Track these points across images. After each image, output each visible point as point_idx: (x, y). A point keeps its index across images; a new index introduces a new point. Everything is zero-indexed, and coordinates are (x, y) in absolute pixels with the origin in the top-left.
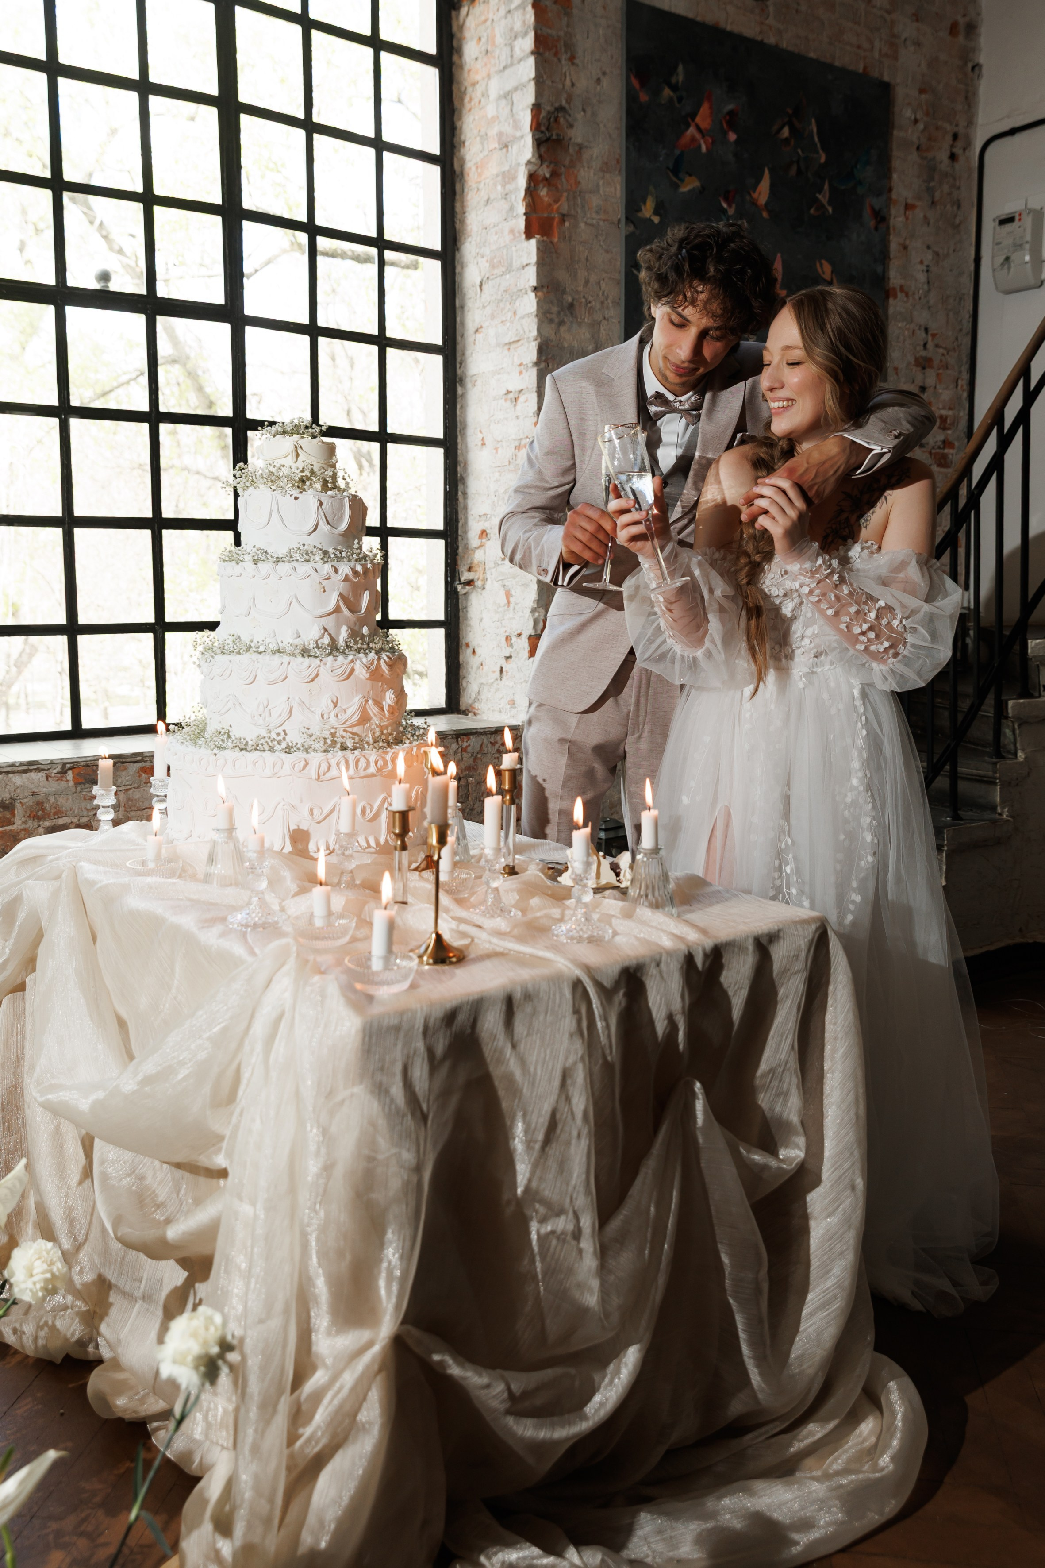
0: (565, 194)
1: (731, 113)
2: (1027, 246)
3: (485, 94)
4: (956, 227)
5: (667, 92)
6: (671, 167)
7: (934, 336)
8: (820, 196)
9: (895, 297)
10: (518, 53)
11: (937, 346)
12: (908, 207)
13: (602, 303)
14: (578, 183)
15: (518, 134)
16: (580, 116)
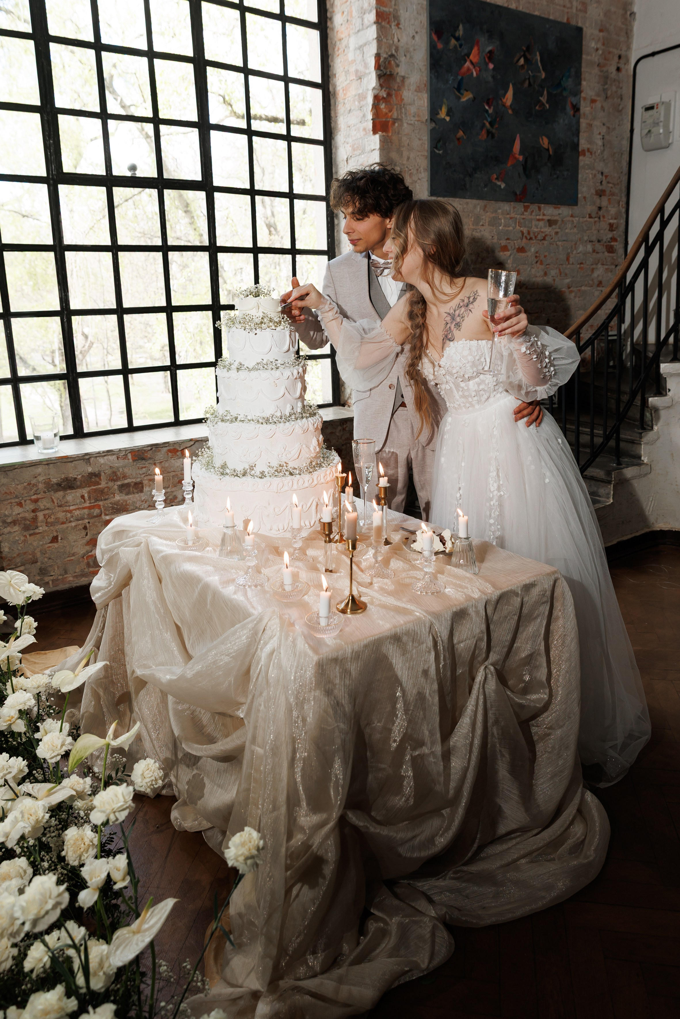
0: (395, 107)
1: (490, 52)
2: (661, 124)
3: (347, 46)
4: (620, 111)
5: (453, 42)
6: (456, 86)
7: (606, 177)
8: (541, 99)
9: (584, 155)
10: (366, 22)
11: (608, 183)
12: (593, 101)
13: (417, 170)
14: (402, 100)
15: (367, 71)
16: (403, 59)
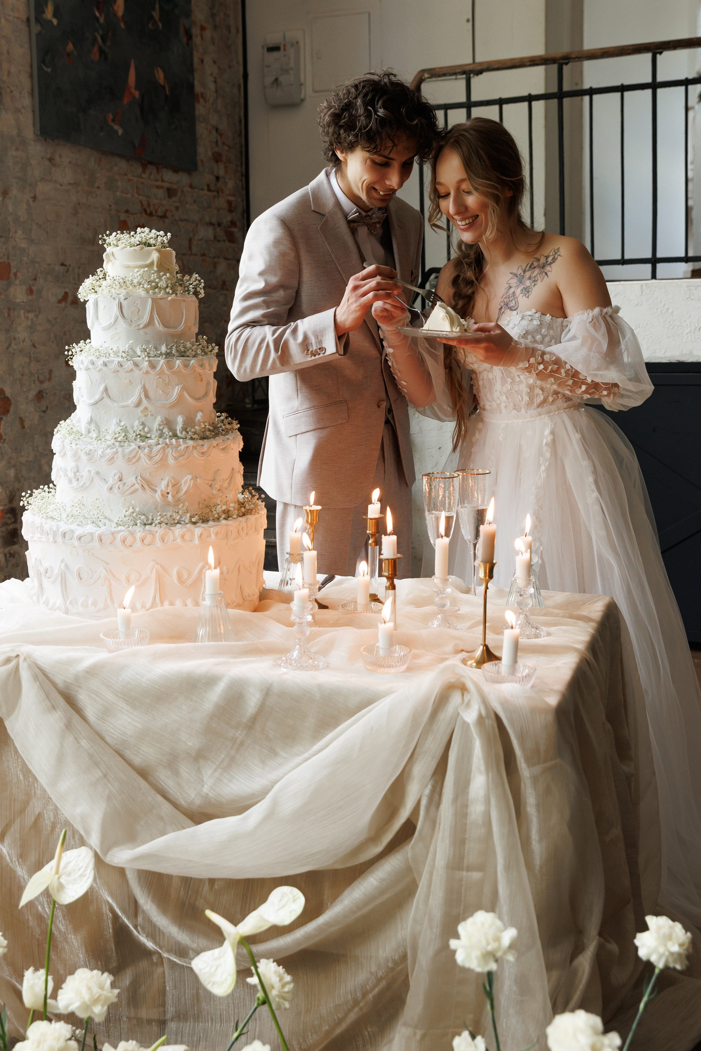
2: (291, 72)
4: (229, 48)
7: (221, 135)
8: (154, 14)
9: (199, 102)
11: (224, 144)
12: (203, 28)
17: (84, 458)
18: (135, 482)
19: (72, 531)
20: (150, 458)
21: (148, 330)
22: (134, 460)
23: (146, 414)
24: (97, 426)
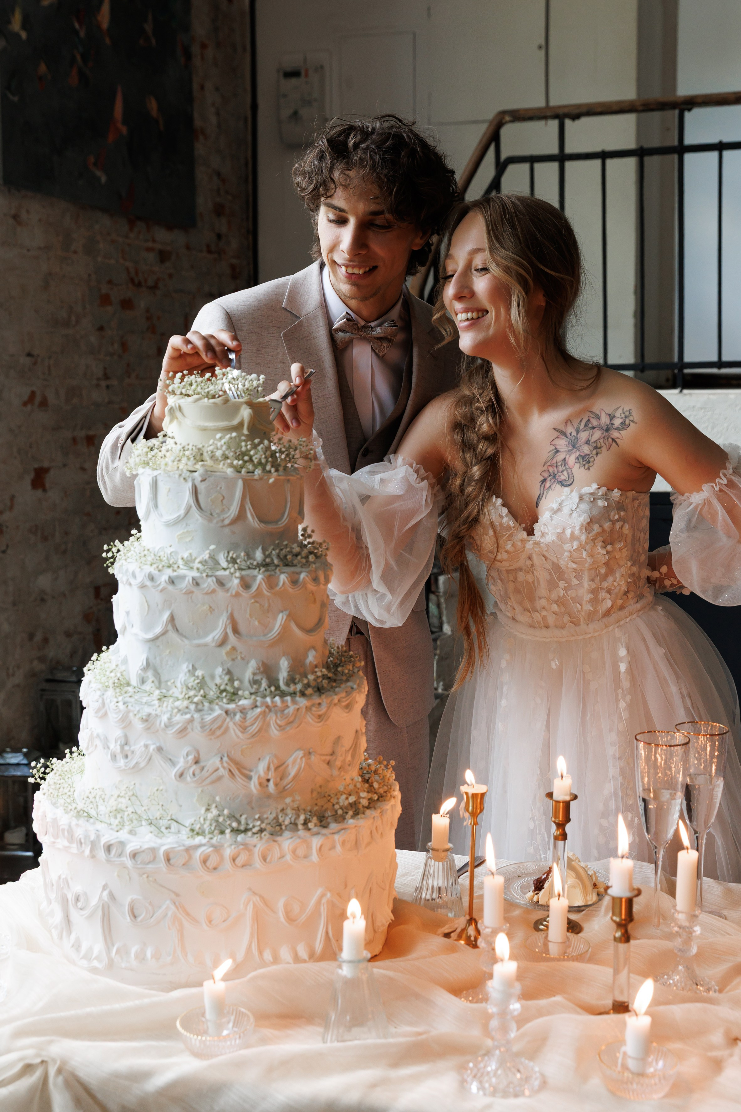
2: (315, 104)
7: (223, 181)
8: (146, 26)
9: (198, 139)
11: (227, 192)
17: (139, 726)
18: (220, 766)
19: (122, 844)
20: (244, 729)
21: (237, 528)
22: (218, 733)
23: (234, 657)
24: (157, 674)
